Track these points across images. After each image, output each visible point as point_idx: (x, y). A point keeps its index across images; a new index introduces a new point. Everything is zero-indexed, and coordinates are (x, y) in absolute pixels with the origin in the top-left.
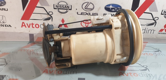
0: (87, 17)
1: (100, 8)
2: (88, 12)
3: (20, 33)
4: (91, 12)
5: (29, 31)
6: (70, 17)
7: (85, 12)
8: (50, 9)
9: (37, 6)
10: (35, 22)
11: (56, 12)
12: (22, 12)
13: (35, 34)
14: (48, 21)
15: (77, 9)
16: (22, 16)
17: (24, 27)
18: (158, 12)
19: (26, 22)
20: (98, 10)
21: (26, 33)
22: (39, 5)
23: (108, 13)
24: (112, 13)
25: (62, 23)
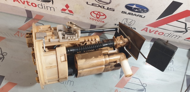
0: (99, 9)
1: (118, 5)
2: (101, 5)
3: (13, 6)
4: (106, 6)
5: (25, 7)
6: (77, 5)
7: (98, 4)
10: (30, 1)
13: (33, 11)
14: (47, 3)
20: (116, 6)
21: (21, 8)
23: (128, 11)
24: (134, 13)
25: (65, 8)
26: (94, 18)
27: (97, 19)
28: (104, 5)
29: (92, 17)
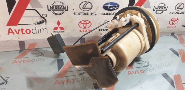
0: (85, 17)
1: (98, 7)
2: (85, 12)
3: (6, 41)
4: (90, 12)
5: (19, 38)
6: (67, 18)
7: (83, 12)
8: (43, 11)
9: (27, 8)
10: (25, 27)
11: (50, 14)
12: (8, 17)
13: (26, 40)
14: (41, 25)
15: (74, 10)
16: (8, 21)
17: (11, 34)
18: (150, 8)
19: (13, 28)
20: (97, 9)
21: (14, 41)
22: (29, 7)
23: (106, 12)
24: (110, 12)
25: (57, 26)
26: (82, 29)
27: (85, 29)
28: (87, 12)
29: (81, 29)
